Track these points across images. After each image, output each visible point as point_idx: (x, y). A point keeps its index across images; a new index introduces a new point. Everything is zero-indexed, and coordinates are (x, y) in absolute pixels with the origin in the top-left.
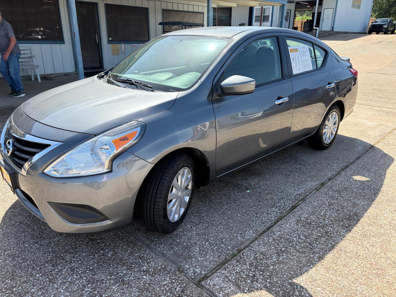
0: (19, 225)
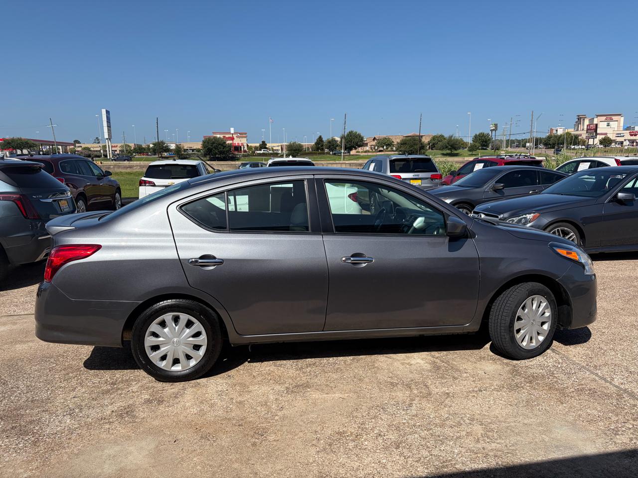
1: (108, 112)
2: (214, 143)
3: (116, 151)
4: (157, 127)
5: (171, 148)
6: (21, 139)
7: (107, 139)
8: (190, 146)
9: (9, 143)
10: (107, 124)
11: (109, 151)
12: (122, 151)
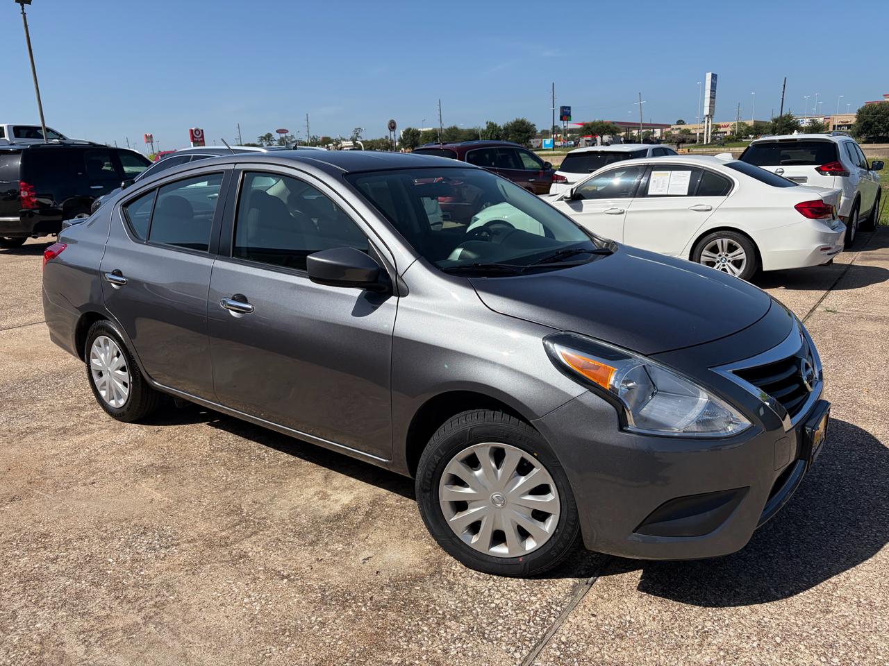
0: (798, 557)
1: (714, 77)
2: (878, 113)
3: (726, 132)
4: (784, 92)
5: (803, 125)
6: (602, 123)
7: (707, 116)
8: (846, 120)
9: (589, 128)
10: (711, 94)
11: (708, 134)
12: (733, 132)
